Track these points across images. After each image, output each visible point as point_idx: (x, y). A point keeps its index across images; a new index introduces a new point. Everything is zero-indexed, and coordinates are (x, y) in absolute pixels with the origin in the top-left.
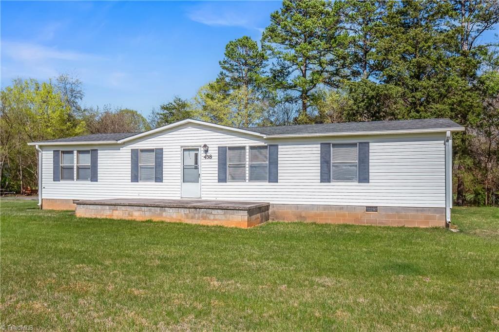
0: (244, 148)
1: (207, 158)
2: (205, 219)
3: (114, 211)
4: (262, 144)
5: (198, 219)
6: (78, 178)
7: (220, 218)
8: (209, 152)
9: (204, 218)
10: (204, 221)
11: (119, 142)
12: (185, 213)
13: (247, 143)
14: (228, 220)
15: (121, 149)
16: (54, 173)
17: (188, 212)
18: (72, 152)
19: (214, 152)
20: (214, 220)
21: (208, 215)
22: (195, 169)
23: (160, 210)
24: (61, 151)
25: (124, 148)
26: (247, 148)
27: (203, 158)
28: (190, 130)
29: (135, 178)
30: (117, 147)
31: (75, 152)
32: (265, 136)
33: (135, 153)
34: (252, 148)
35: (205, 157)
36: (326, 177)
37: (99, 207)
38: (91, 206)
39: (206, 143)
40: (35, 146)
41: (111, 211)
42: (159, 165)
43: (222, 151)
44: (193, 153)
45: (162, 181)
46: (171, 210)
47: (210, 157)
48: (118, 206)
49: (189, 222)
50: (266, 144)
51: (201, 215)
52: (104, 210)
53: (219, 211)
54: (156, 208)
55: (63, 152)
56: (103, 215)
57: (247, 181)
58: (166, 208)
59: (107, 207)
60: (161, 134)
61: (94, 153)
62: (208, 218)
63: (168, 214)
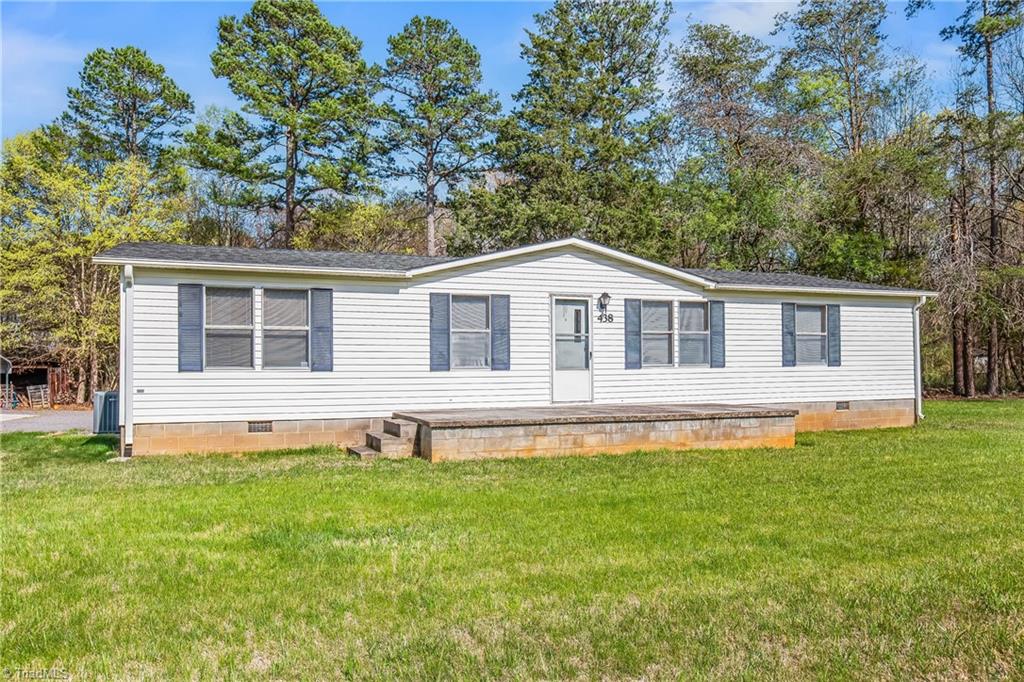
0: (669, 304)
1: (604, 320)
2: (729, 439)
3: (538, 439)
4: (699, 298)
5: (717, 439)
6: (266, 364)
7: (753, 434)
8: (608, 307)
9: (727, 436)
10: (726, 442)
11: (409, 274)
12: (692, 431)
13: (676, 295)
14: (766, 436)
15: (401, 291)
16: (180, 351)
17: (698, 427)
18: (247, 292)
19: (616, 308)
20: (745, 438)
21: (734, 430)
22: (576, 341)
23: (644, 427)
24: (208, 289)
25: (410, 290)
26: (676, 304)
27: (595, 319)
28: (568, 261)
29: (440, 361)
30: (393, 284)
31: (258, 293)
32: (712, 286)
33: (441, 305)
34: (683, 304)
35: (600, 318)
36: (790, 357)
37: (499, 432)
38: (476, 433)
39: (608, 291)
40: (122, 267)
41: (532, 438)
42: (500, 333)
43: (634, 307)
44: (571, 309)
45: (508, 368)
46: (666, 426)
47: (610, 318)
48: (549, 427)
49: (701, 446)
50: (706, 300)
51: (721, 431)
52: (510, 438)
53: (753, 421)
54: (637, 424)
55: (211, 291)
56: (507, 450)
57: (676, 365)
58: (657, 423)
59: (521, 431)
60: (507, 263)
61: (320, 295)
62: (734, 436)
63: (661, 434)
